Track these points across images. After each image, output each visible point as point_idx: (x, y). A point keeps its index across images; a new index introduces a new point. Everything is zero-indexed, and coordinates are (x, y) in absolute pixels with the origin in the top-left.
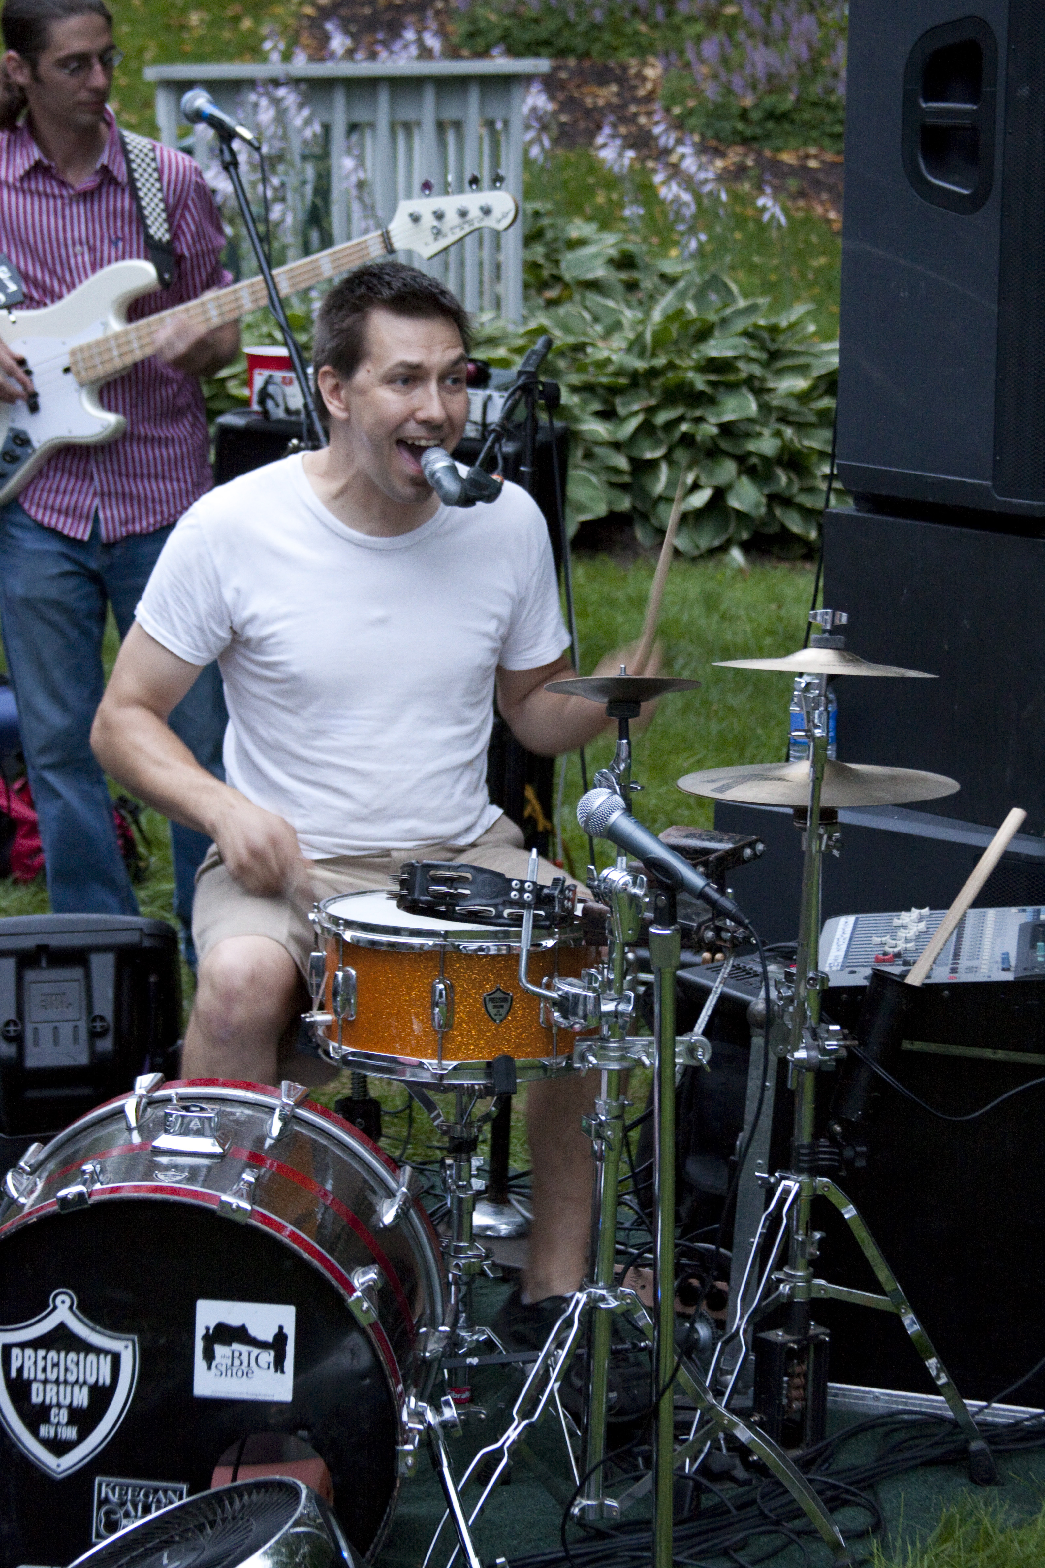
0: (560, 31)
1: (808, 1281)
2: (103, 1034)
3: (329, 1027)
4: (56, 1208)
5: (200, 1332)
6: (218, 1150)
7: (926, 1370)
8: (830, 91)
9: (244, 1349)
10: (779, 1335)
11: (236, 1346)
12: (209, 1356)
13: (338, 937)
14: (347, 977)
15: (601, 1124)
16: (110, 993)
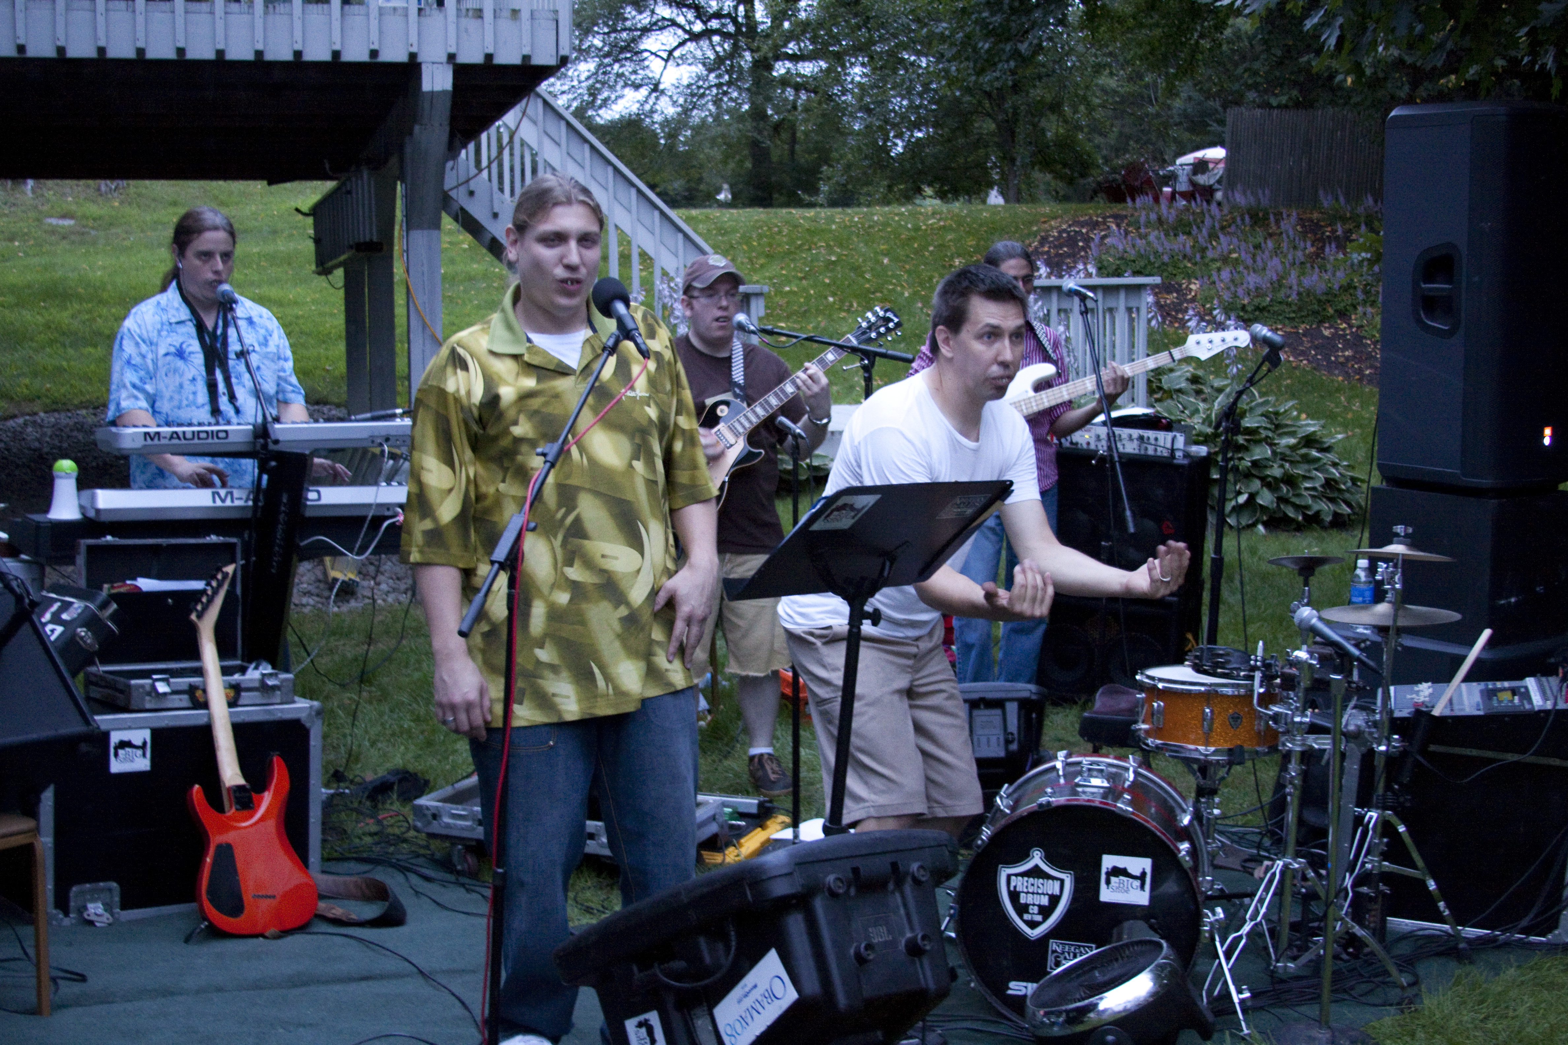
0: (1146, 266)
1: (1380, 862)
2: (1011, 742)
3: (1147, 732)
4: (1036, 808)
5: (1104, 870)
6: (1106, 784)
7: (1438, 908)
8: (1289, 297)
9: (1125, 879)
10: (1364, 889)
11: (1121, 878)
12: (1108, 882)
13: (1155, 687)
14: (1159, 706)
15: (1292, 777)
16: (1015, 721)
